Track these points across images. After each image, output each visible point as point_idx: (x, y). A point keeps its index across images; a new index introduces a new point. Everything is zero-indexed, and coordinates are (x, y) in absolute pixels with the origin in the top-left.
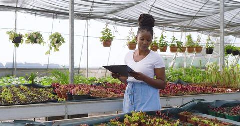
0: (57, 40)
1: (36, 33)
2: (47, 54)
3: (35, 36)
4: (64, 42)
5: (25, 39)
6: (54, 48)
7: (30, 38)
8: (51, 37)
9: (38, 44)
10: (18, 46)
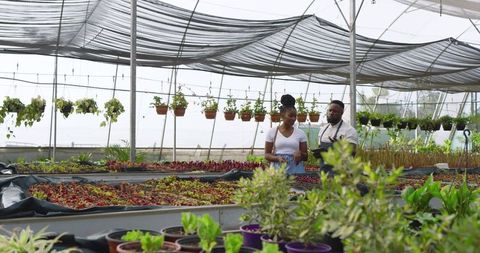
0: (115, 109)
1: (88, 101)
2: (102, 125)
3: (87, 104)
4: (123, 111)
5: (75, 108)
6: (110, 118)
7: (81, 106)
8: (106, 105)
9: (91, 114)
10: (67, 116)
